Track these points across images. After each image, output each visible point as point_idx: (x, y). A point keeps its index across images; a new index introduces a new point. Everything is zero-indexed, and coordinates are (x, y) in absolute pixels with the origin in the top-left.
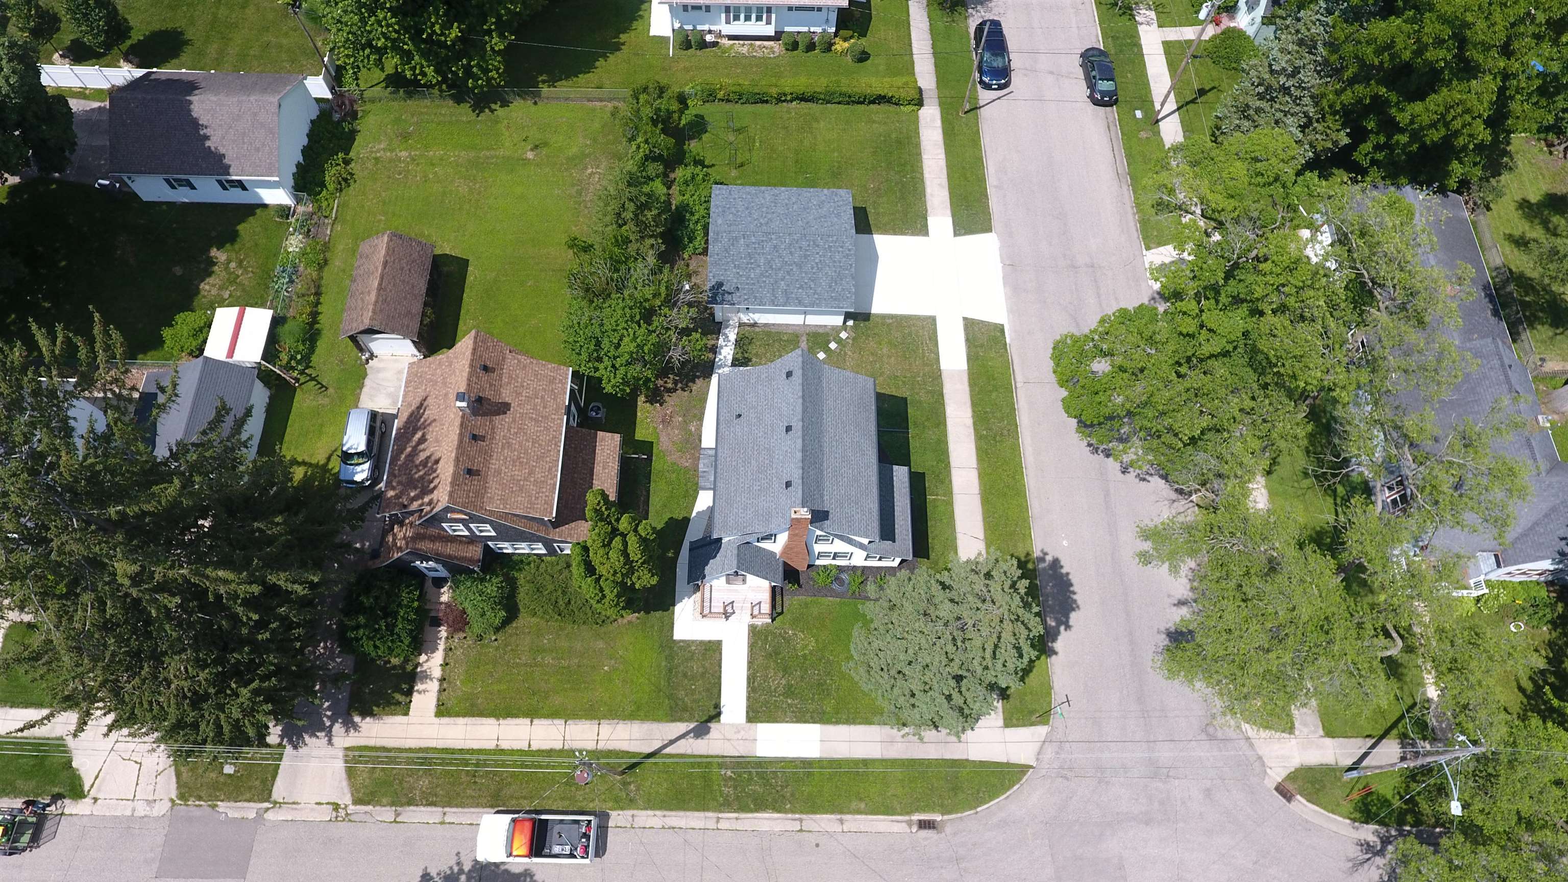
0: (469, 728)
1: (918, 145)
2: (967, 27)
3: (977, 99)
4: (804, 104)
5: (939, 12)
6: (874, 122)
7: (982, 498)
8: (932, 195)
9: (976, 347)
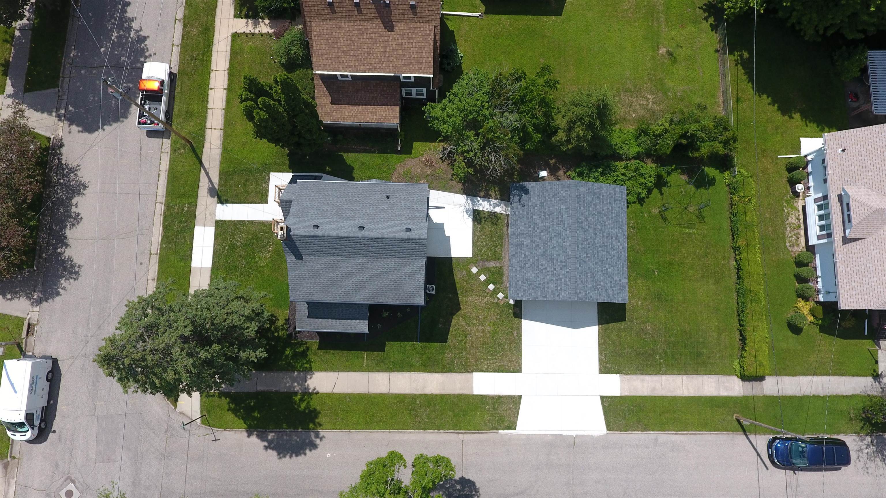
0: (224, 53)
1: (696, 372)
2: (846, 433)
3: (756, 433)
4: (734, 272)
5: (861, 406)
6: (720, 334)
7: (365, 394)
8: (643, 380)
9: (494, 404)
